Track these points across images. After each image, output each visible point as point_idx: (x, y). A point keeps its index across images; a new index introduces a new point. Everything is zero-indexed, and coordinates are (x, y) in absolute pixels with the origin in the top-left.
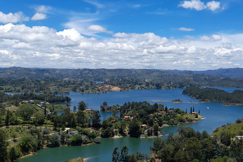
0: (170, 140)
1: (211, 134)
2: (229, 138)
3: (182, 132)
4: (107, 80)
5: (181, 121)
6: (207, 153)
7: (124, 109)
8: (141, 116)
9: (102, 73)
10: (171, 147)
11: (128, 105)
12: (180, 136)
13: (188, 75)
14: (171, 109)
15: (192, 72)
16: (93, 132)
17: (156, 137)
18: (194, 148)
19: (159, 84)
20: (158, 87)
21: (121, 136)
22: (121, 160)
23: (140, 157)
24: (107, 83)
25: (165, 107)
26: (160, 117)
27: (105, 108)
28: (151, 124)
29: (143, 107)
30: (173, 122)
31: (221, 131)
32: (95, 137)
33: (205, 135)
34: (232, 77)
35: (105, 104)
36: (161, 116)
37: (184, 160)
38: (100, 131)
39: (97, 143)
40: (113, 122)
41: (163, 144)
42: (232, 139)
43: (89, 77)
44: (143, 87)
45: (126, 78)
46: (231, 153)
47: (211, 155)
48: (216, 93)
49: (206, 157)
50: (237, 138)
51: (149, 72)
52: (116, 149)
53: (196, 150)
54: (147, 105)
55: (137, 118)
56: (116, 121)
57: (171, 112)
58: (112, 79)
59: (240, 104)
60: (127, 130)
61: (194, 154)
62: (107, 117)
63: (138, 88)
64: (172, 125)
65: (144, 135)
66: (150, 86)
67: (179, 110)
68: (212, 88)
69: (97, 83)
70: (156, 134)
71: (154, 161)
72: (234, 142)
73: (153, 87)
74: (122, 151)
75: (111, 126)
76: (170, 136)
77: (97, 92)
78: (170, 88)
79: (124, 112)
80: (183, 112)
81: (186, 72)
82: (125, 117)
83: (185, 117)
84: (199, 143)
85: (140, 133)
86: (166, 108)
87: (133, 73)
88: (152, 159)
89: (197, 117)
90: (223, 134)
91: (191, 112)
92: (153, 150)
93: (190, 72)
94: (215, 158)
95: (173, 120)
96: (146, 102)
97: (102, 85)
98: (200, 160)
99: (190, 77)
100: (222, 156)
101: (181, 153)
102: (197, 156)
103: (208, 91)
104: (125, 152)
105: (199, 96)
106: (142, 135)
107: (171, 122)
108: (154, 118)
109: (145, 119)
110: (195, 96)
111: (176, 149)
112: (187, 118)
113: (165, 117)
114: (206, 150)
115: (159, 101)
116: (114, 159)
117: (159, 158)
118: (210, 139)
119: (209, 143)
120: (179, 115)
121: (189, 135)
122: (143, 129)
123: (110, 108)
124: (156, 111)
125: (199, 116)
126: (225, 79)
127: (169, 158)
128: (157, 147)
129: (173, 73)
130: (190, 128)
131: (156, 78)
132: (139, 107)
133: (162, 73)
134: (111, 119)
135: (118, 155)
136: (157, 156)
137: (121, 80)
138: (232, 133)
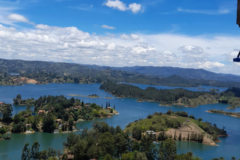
0: (84, 135)
1: (124, 129)
2: (141, 133)
3: (96, 127)
4: (23, 72)
5: (97, 116)
6: (119, 147)
7: (39, 103)
8: (57, 110)
9: (18, 64)
10: (84, 142)
11: (43, 99)
12: (94, 131)
13: (106, 71)
14: (87, 104)
15: (110, 67)
16: (3, 127)
17: (70, 132)
18: (108, 143)
19: (77, 79)
20: (76, 81)
21: (34, 132)
22: (31, 157)
23: (52, 153)
24: (22, 75)
25: (81, 101)
26: (75, 112)
27: (19, 101)
28: (66, 118)
29: (59, 101)
30: (88, 117)
31: (133, 126)
32: (5, 132)
33: (118, 130)
34: (146, 75)
35: (19, 97)
36: (77, 110)
37: (97, 155)
38: (11, 126)
39: (6, 139)
40: (26, 117)
41: (77, 139)
42: (142, 134)
43: (3, 68)
44: (61, 81)
45: (44, 71)
46: (141, 147)
47: (123, 149)
48: (131, 89)
49: (118, 152)
50: (147, 132)
51: (68, 66)
52: (27, 145)
53: (108, 145)
54: (64, 99)
55: (52, 112)
56: (30, 115)
57: (88, 107)
58: (29, 71)
59: (152, 101)
60: (40, 125)
61: (107, 149)
62: (20, 111)
63: (56, 82)
64: (87, 119)
65: (58, 130)
66: (68, 80)
67: (95, 104)
68: (128, 84)
69: (12, 74)
70: (71, 129)
71: (67, 157)
72: (144, 137)
73: (71, 81)
74: (33, 147)
75: (23, 121)
76: (85, 131)
77: (11, 84)
78: (88, 83)
79: (39, 106)
80: (99, 107)
81: (104, 67)
82: (40, 111)
83: (100, 111)
84: (113, 138)
85: (54, 128)
86: (83, 103)
87: (52, 66)
88: (65, 155)
89: (112, 112)
90: (135, 129)
91: (107, 107)
92: (67, 145)
93: (108, 68)
94: (127, 153)
95: (88, 114)
96: (62, 96)
97: (18, 77)
98: (112, 155)
99: (108, 72)
100: (133, 150)
101: (94, 149)
102: (109, 150)
103: (124, 87)
104: (35, 148)
105: (115, 92)
106: (56, 130)
107: (87, 117)
108: (70, 112)
109: (60, 114)
110: (111, 91)
111: (90, 145)
112: (102, 113)
113: (80, 112)
114: (118, 144)
115: (76, 95)
116: (23, 155)
117: (72, 154)
118: (122, 134)
119: (122, 138)
120: (95, 110)
121: (103, 130)
122: (58, 124)
123: (24, 101)
124: (72, 105)
125: (114, 111)
126: (140, 76)
127: (82, 153)
128: (71, 142)
129: (92, 67)
130: (104, 123)
131: (75, 72)
132: (55, 101)
133: (81, 68)
134: (24, 113)
135: (28, 152)
136: (69, 152)
137: (38, 72)
138: (143, 128)
